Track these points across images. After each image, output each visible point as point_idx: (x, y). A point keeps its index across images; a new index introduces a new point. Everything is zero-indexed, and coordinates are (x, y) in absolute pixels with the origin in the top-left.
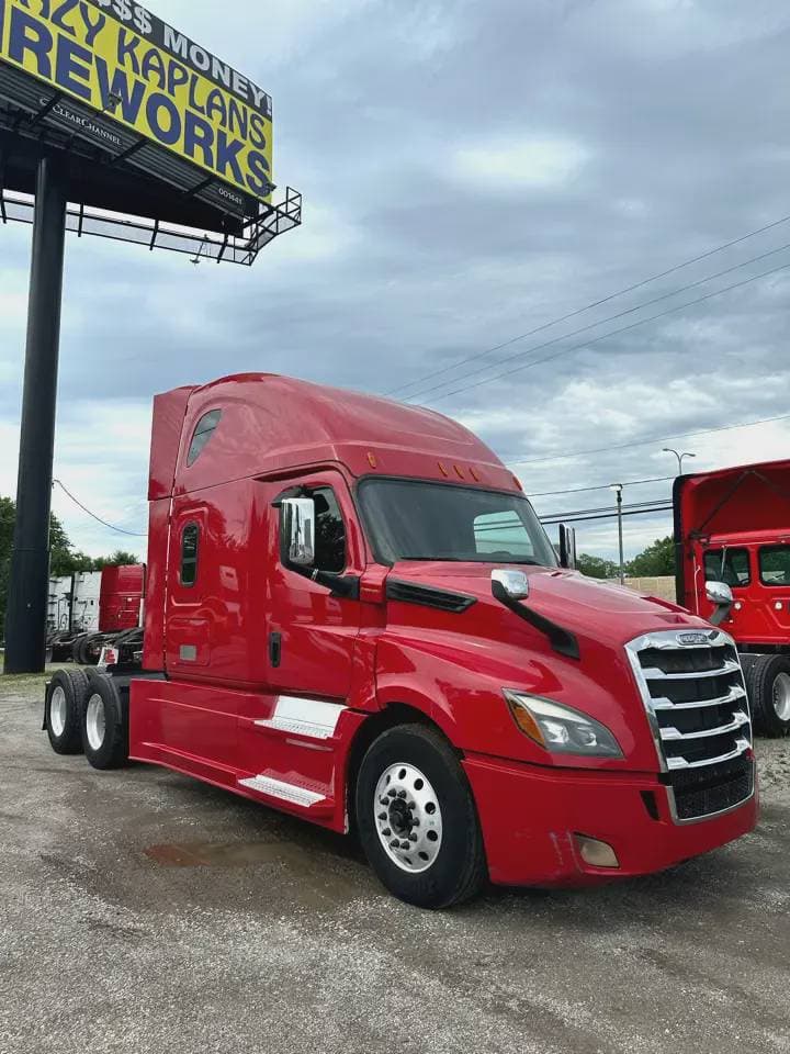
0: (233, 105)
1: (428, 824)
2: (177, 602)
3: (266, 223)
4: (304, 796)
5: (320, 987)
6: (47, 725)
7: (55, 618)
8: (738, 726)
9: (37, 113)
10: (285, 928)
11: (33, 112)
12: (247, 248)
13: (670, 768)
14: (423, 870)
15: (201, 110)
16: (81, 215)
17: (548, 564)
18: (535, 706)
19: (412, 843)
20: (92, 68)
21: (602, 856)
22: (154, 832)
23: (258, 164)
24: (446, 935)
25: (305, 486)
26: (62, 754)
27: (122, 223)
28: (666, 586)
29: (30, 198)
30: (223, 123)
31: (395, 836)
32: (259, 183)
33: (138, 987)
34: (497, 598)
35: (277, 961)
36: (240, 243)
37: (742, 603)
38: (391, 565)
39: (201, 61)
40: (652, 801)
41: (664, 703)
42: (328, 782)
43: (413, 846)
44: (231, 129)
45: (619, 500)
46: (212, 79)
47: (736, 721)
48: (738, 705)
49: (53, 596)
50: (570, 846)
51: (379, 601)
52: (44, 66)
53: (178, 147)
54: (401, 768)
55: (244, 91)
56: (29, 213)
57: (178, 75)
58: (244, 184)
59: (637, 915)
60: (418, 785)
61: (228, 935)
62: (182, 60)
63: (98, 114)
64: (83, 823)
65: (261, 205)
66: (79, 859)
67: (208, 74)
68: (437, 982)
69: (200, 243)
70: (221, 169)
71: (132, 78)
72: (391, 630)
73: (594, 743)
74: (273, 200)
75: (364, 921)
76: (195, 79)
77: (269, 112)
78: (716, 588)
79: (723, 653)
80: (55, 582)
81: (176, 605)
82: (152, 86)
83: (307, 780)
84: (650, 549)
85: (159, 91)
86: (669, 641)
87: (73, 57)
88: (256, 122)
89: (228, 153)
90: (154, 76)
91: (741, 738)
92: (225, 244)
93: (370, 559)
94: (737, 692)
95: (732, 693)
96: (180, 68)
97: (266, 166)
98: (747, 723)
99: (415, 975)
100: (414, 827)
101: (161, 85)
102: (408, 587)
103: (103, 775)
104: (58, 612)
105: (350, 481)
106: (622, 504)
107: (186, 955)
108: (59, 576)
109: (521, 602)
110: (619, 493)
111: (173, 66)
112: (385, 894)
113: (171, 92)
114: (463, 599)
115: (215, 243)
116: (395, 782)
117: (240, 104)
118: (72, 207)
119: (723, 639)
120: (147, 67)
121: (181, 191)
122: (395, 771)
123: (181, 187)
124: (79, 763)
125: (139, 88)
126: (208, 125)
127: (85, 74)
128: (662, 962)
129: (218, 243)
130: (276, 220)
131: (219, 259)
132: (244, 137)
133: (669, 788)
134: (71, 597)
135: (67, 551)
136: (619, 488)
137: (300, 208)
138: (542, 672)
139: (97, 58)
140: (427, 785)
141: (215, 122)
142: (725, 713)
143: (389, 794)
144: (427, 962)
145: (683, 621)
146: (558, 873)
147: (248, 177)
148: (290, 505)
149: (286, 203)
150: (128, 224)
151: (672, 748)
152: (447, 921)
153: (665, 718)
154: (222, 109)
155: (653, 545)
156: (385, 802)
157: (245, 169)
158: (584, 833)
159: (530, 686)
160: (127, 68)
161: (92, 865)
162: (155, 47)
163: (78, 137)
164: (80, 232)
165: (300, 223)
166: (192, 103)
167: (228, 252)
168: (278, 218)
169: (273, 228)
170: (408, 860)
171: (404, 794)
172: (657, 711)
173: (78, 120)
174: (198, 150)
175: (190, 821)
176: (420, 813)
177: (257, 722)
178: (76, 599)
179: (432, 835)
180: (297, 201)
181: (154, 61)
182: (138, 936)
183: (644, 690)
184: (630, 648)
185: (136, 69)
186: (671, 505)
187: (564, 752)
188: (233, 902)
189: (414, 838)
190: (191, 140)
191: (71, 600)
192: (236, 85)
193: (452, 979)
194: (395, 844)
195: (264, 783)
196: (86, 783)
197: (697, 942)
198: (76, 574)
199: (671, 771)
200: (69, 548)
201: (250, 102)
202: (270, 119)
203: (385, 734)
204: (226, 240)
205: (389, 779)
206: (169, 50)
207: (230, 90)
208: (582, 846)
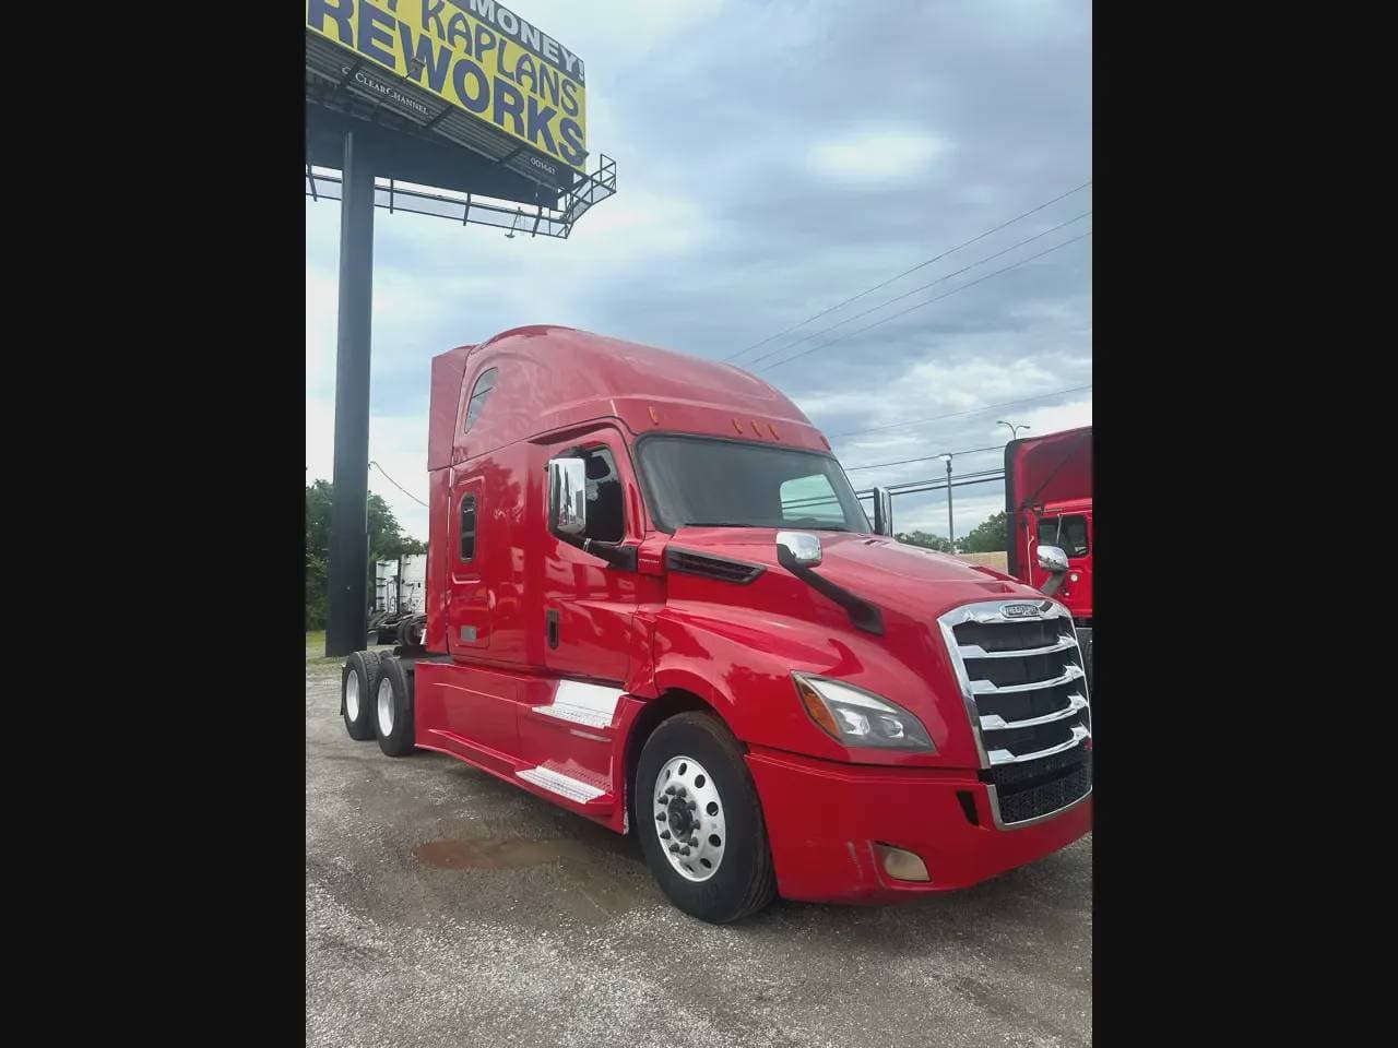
0: (543, 70)
1: (709, 827)
2: (458, 580)
3: (580, 194)
4: (581, 790)
5: (565, 1029)
6: (344, 711)
7: (385, 601)
8: (1075, 712)
9: (339, 83)
10: (544, 949)
11: (334, 80)
12: (563, 221)
13: (992, 763)
14: (707, 878)
15: (510, 76)
16: (392, 190)
17: (861, 529)
18: (830, 691)
19: (692, 849)
20: (396, 35)
21: (910, 868)
22: (428, 829)
23: (571, 132)
24: (726, 959)
25: (581, 446)
26: (358, 740)
27: (433, 198)
28: (999, 560)
29: (338, 174)
30: (533, 90)
31: (675, 840)
32: (572, 152)
33: (351, 1027)
34: (783, 566)
35: (521, 993)
36: (556, 215)
37: (1078, 574)
38: (672, 532)
39: (509, 25)
40: (971, 805)
41: (985, 687)
42: (607, 774)
43: (694, 852)
44: (542, 95)
45: (949, 470)
46: (521, 44)
47: (1072, 706)
48: (1074, 687)
49: (382, 579)
50: (871, 859)
51: (660, 574)
52: (345, 32)
53: (487, 116)
54: (682, 761)
55: (555, 55)
56: (337, 189)
57: (485, 39)
58: (556, 153)
59: (954, 932)
60: (700, 782)
61: (476, 957)
62: (488, 23)
63: (401, 80)
64: (354, 818)
65: (575, 175)
66: (339, 860)
67: (516, 39)
68: (706, 1023)
69: (514, 216)
70: (533, 137)
71: (437, 45)
72: (675, 605)
73: (901, 734)
74: (587, 169)
75: (636, 939)
76: (503, 44)
77: (581, 77)
78: (1049, 554)
79: (1056, 627)
80: (383, 565)
81: (456, 582)
82: (458, 53)
83: (588, 772)
84: (986, 525)
85: (466, 57)
86: (991, 613)
87: (376, 24)
88: (569, 88)
89: (540, 121)
90: (460, 41)
91: (1077, 725)
92: (539, 217)
93: (650, 526)
94: (1073, 672)
95: (1067, 673)
96: (486, 31)
97: (580, 134)
98: (1085, 708)
99: (682, 1013)
100: (695, 831)
101: (468, 51)
102: (690, 557)
103: (391, 764)
104: (387, 594)
105: (630, 439)
106: (952, 474)
107: (418, 984)
108: (387, 559)
109: (812, 569)
110: (949, 463)
111: (479, 30)
112: (665, 905)
113: (479, 58)
114: (749, 569)
115: (529, 216)
116: (676, 779)
117: (551, 70)
118: (380, 181)
119: (1057, 610)
120: (453, 32)
121: (491, 161)
122: (675, 765)
123: (492, 158)
124: (372, 750)
125: (446, 55)
126: (518, 92)
127: (388, 40)
128: (983, 997)
129: (533, 216)
130: (591, 190)
131: (534, 232)
132: (556, 103)
133: (991, 788)
134: (398, 580)
135: (397, 535)
136: (949, 458)
137: (614, 176)
138: (841, 651)
139: (400, 23)
140: (708, 781)
141: (525, 91)
142: (1059, 697)
143: (667, 792)
144: (699, 995)
145: (1010, 591)
146: (857, 888)
147: (561, 145)
148: (557, 466)
149: (600, 172)
150: (440, 198)
151: (995, 739)
152: (730, 939)
153: (986, 704)
154: (532, 75)
155: (987, 521)
156: (663, 801)
157: (558, 138)
158: (887, 842)
159: (827, 668)
160: (432, 34)
161: (350, 867)
162: (460, 11)
163: (383, 108)
164: (392, 209)
165: (615, 192)
166: (501, 69)
167: (543, 225)
168: (593, 187)
169: (588, 199)
170: (688, 867)
171: (683, 793)
172: (975, 696)
173: (383, 90)
174: (508, 118)
175: (470, 815)
176: (702, 814)
177: (535, 709)
178: (403, 582)
179: (714, 840)
180: (612, 169)
181: (460, 26)
182: (371, 958)
183: (961, 673)
184: (945, 622)
185: (441, 34)
186: (1003, 475)
187: (862, 746)
188: (494, 913)
189: (695, 843)
190: (501, 108)
191: (398, 583)
192: (546, 49)
193: (725, 1020)
194: (674, 849)
195: (543, 776)
196: (372, 771)
197: (1023, 968)
198: (403, 556)
199: (994, 766)
200: (399, 532)
201: (561, 66)
202: (582, 84)
203: (665, 723)
204: (540, 212)
205: (668, 775)
206: (475, 14)
207: (540, 55)
208: (885, 857)
